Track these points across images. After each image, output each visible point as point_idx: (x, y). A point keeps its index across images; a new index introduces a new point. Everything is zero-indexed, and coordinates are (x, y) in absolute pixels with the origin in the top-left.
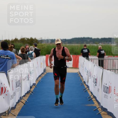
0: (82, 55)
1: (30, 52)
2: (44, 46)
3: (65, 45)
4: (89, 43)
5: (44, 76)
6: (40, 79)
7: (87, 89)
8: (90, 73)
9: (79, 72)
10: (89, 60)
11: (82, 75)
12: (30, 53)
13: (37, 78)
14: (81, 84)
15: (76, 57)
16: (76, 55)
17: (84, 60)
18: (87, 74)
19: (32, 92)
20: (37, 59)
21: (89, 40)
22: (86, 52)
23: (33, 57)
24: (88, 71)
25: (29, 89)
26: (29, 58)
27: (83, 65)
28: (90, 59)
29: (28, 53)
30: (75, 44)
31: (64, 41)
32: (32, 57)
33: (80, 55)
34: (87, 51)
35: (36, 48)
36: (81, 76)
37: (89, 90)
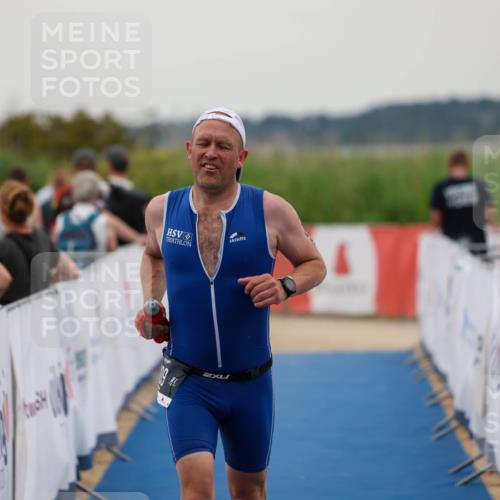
7: (481, 466)
12: (75, 222)
17: (453, 259)
18: (477, 361)
23: (102, 248)
24: (480, 338)
25: (72, 478)
27: (445, 295)
28: (498, 253)
32: (93, 245)
37: (493, 470)
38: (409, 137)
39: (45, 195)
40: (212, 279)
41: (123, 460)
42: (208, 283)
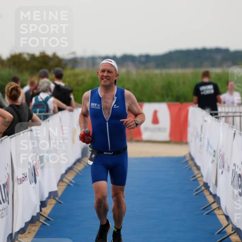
0: (195, 104)
1: (39, 97)
2: (80, 78)
3: (147, 72)
4: (220, 65)
5: (83, 170)
6: (70, 177)
7: (215, 206)
8: (223, 157)
9: (190, 155)
10: (217, 118)
11: (198, 164)
12: (40, 100)
13: (63, 176)
14: (197, 191)
15: (180, 109)
16: (178, 103)
17: (203, 116)
18: (213, 161)
19: (47, 220)
20: (60, 119)
21: (219, 57)
22: (208, 92)
23: (52, 112)
24: (214, 151)
25: (38, 211)
26: (35, 115)
27: (200, 133)
28: (223, 114)
29: (36, 100)
30: (177, 67)
31: (143, 59)
32: (48, 110)
33: (191, 101)
34: (212, 91)
35: (58, 82)
36: (194, 168)
37: (219, 208)
38: (184, 65)
39: (27, 88)
40: (107, 120)
41: (60, 203)
42: (106, 121)
